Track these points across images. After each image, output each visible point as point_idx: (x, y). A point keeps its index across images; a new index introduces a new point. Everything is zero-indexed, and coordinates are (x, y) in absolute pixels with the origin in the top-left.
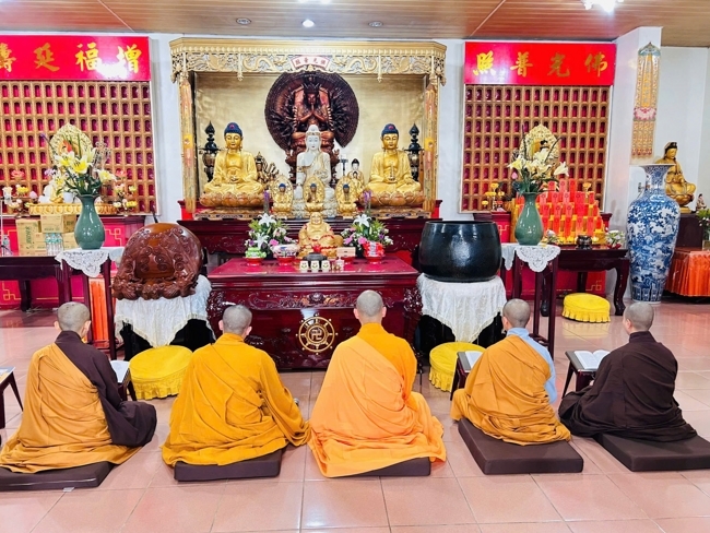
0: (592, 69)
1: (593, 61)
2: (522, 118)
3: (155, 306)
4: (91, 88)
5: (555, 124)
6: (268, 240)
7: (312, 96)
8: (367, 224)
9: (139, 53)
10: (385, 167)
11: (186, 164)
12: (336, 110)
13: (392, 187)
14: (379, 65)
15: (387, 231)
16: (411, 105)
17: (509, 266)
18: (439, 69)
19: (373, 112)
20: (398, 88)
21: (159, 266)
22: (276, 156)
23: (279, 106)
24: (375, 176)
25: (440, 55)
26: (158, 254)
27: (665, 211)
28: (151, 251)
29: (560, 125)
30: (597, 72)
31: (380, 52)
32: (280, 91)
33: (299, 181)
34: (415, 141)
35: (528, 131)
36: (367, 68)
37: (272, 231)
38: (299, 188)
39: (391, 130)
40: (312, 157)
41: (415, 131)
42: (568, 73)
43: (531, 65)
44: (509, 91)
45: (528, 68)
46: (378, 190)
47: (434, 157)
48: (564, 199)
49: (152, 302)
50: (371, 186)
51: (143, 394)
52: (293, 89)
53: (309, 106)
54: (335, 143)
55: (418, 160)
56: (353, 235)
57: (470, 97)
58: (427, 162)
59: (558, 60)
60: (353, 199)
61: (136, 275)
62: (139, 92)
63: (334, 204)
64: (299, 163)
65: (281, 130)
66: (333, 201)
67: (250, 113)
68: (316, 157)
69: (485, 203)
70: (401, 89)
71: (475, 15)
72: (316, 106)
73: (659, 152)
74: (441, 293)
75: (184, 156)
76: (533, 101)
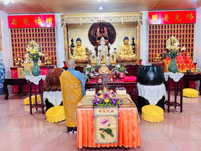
0: (189, 18)
1: (189, 16)
2: (167, 34)
3: (55, 93)
4: (39, 30)
5: (177, 36)
6: (89, 72)
7: (102, 30)
8: (120, 67)
9: (52, 19)
10: (125, 50)
11: (65, 51)
12: (109, 33)
13: (127, 56)
14: (122, 19)
15: (126, 69)
16: (132, 31)
17: (166, 80)
18: (140, 20)
19: (120, 34)
20: (127, 27)
21: (56, 81)
22: (92, 48)
23: (92, 33)
24: (122, 53)
25: (141, 15)
26: (56, 78)
28: (54, 77)
29: (179, 36)
30: (190, 19)
31: (123, 15)
32: (93, 29)
33: (98, 55)
34: (133, 42)
35: (168, 38)
36: (118, 20)
37: (90, 70)
38: (98, 57)
39: (126, 38)
40: (102, 47)
41: (133, 39)
42: (181, 20)
43: (169, 18)
44: (162, 26)
45: (168, 19)
46: (123, 56)
47: (140, 46)
48: (181, 59)
49: (54, 92)
50: (121, 56)
51: (51, 121)
52: (96, 28)
53: (101, 33)
54: (109, 43)
55: (134, 48)
56: (115, 71)
57: (150, 28)
58: (138, 48)
59: (177, 16)
60: (115, 59)
61: (49, 84)
62: (52, 30)
63: (109, 61)
64: (99, 49)
65: (93, 40)
66: (108, 61)
67: (84, 35)
68: (104, 47)
69: (156, 60)
70: (129, 27)
71: (152, 3)
72: (103, 33)
74: (145, 89)
75: (65, 48)
76: (170, 29)
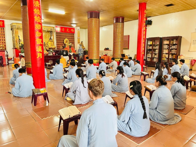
0: (72, 31)
2: (64, 37)
5: (68, 38)
9: (2, 23)
10: (50, 44)
13: (52, 46)
17: (69, 55)
27: (82, 50)
31: (46, 28)
44: (62, 33)
45: (64, 30)
59: (68, 30)
62: (2, 29)
73: (81, 43)
76: (65, 35)
